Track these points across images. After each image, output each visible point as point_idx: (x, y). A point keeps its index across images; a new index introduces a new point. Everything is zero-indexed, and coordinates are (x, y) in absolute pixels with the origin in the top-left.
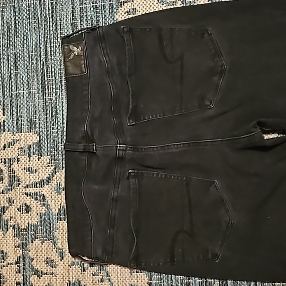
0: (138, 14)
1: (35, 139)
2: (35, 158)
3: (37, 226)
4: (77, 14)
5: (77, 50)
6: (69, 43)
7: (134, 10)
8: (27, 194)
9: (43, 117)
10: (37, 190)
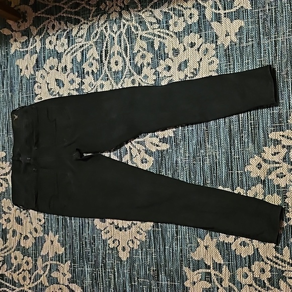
0: (43, 100)
1: (4, 154)
2: (4, 162)
3: (4, 192)
4: (21, 100)
5: (16, 117)
6: (14, 113)
7: (41, 98)
8: (1, 179)
9: (7, 145)
10: (5, 177)
